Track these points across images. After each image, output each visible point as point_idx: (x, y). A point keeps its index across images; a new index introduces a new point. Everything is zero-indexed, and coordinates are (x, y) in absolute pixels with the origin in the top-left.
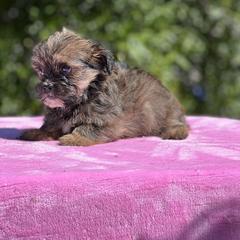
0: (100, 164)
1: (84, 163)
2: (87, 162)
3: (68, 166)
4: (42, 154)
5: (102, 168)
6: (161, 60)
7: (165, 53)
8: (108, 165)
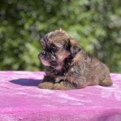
0: (79, 102)
1: (69, 101)
2: (71, 100)
3: (62, 102)
4: (46, 95)
5: (80, 104)
6: (85, 40)
7: (86, 37)
8: (82, 103)
